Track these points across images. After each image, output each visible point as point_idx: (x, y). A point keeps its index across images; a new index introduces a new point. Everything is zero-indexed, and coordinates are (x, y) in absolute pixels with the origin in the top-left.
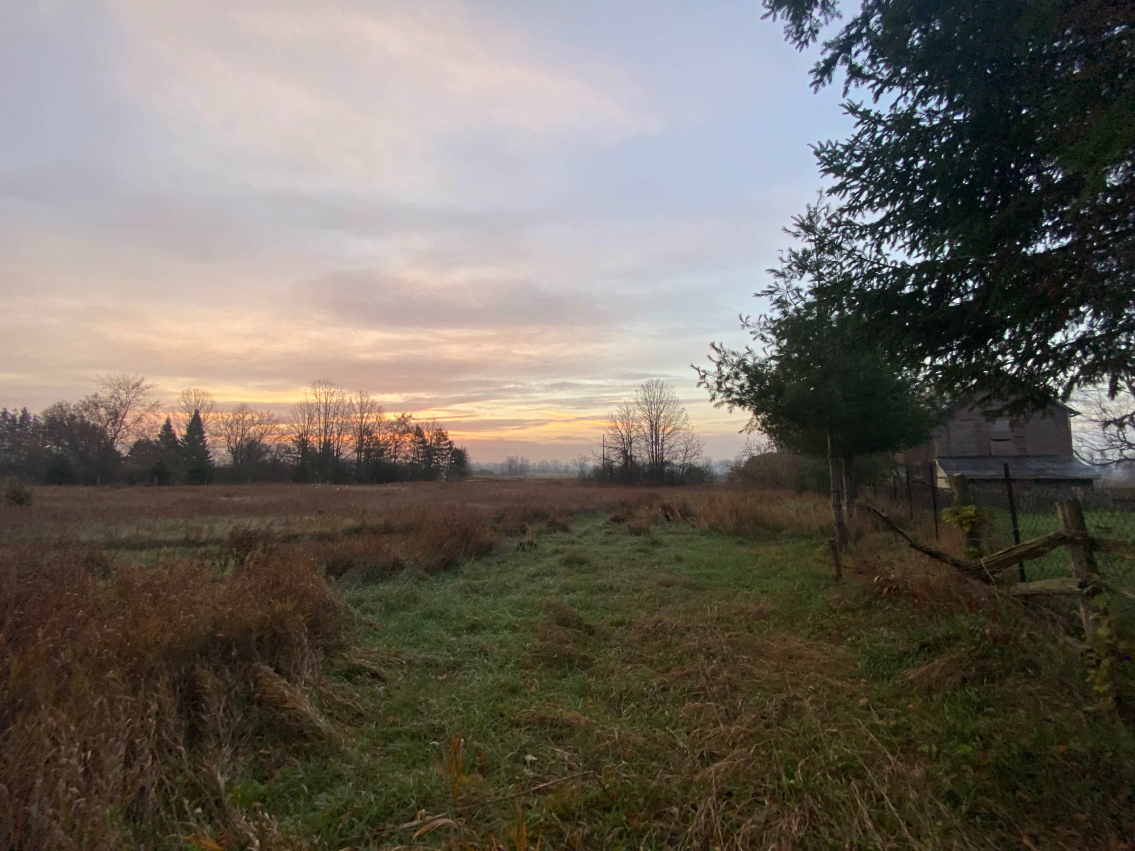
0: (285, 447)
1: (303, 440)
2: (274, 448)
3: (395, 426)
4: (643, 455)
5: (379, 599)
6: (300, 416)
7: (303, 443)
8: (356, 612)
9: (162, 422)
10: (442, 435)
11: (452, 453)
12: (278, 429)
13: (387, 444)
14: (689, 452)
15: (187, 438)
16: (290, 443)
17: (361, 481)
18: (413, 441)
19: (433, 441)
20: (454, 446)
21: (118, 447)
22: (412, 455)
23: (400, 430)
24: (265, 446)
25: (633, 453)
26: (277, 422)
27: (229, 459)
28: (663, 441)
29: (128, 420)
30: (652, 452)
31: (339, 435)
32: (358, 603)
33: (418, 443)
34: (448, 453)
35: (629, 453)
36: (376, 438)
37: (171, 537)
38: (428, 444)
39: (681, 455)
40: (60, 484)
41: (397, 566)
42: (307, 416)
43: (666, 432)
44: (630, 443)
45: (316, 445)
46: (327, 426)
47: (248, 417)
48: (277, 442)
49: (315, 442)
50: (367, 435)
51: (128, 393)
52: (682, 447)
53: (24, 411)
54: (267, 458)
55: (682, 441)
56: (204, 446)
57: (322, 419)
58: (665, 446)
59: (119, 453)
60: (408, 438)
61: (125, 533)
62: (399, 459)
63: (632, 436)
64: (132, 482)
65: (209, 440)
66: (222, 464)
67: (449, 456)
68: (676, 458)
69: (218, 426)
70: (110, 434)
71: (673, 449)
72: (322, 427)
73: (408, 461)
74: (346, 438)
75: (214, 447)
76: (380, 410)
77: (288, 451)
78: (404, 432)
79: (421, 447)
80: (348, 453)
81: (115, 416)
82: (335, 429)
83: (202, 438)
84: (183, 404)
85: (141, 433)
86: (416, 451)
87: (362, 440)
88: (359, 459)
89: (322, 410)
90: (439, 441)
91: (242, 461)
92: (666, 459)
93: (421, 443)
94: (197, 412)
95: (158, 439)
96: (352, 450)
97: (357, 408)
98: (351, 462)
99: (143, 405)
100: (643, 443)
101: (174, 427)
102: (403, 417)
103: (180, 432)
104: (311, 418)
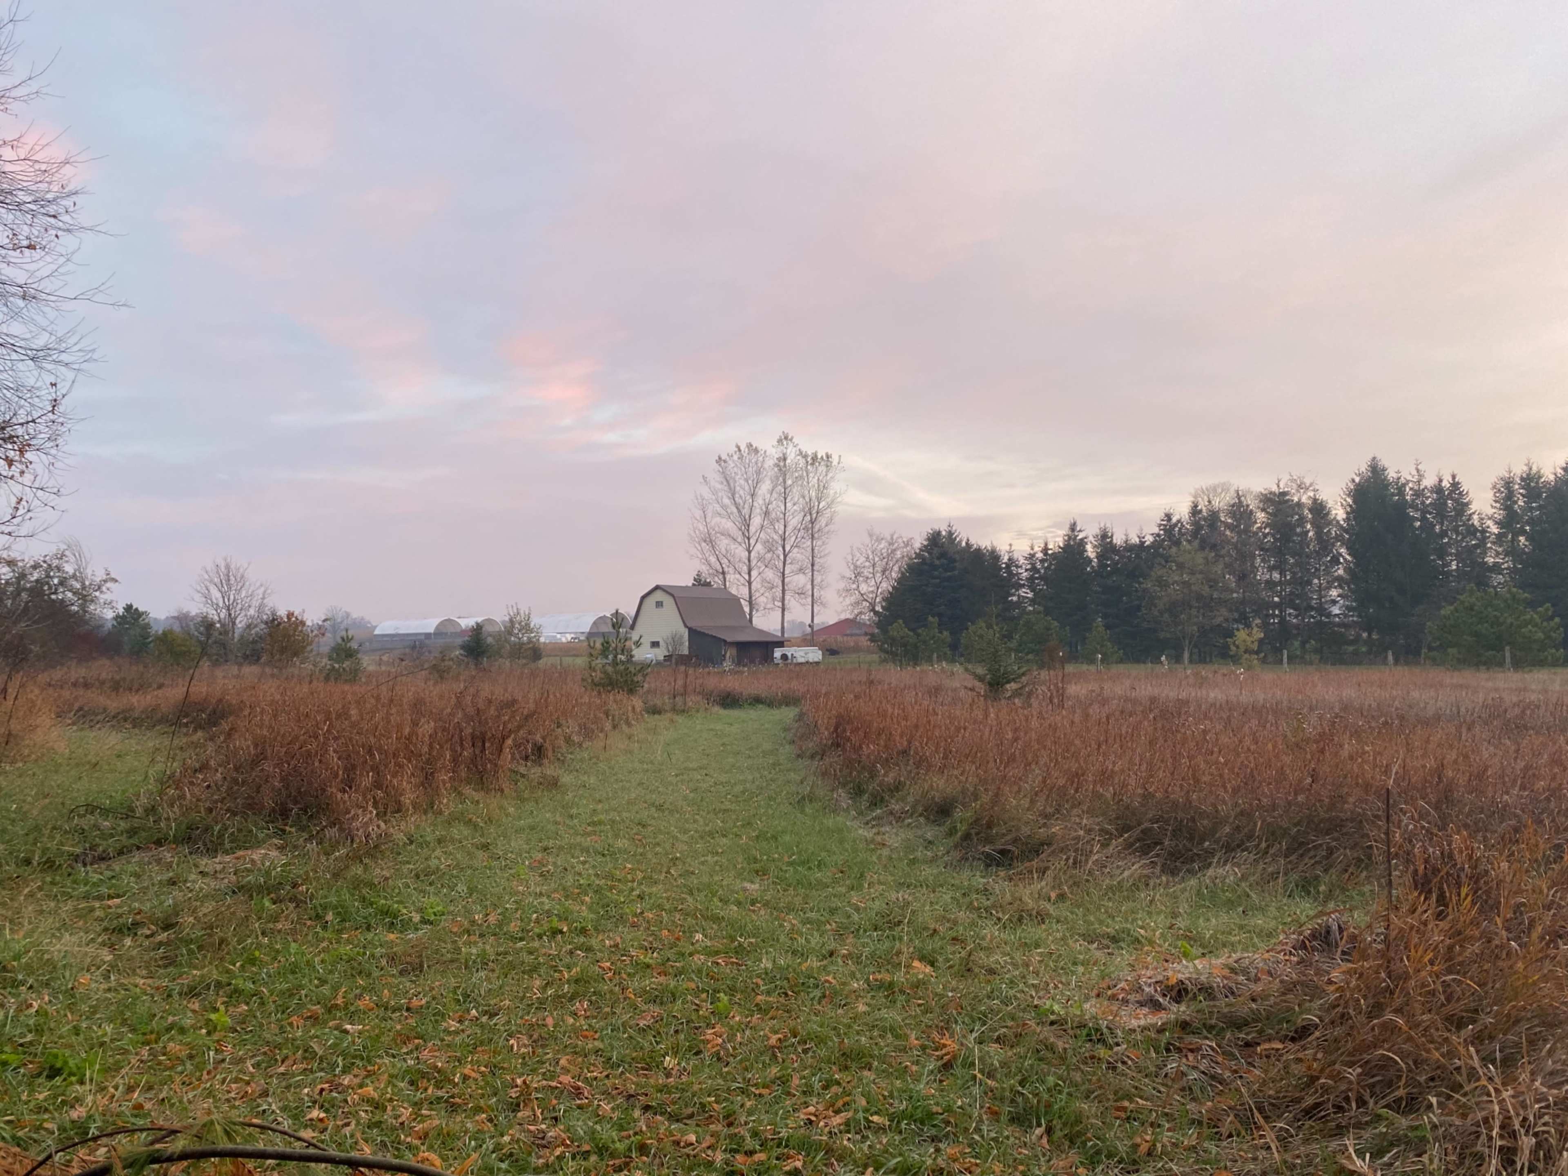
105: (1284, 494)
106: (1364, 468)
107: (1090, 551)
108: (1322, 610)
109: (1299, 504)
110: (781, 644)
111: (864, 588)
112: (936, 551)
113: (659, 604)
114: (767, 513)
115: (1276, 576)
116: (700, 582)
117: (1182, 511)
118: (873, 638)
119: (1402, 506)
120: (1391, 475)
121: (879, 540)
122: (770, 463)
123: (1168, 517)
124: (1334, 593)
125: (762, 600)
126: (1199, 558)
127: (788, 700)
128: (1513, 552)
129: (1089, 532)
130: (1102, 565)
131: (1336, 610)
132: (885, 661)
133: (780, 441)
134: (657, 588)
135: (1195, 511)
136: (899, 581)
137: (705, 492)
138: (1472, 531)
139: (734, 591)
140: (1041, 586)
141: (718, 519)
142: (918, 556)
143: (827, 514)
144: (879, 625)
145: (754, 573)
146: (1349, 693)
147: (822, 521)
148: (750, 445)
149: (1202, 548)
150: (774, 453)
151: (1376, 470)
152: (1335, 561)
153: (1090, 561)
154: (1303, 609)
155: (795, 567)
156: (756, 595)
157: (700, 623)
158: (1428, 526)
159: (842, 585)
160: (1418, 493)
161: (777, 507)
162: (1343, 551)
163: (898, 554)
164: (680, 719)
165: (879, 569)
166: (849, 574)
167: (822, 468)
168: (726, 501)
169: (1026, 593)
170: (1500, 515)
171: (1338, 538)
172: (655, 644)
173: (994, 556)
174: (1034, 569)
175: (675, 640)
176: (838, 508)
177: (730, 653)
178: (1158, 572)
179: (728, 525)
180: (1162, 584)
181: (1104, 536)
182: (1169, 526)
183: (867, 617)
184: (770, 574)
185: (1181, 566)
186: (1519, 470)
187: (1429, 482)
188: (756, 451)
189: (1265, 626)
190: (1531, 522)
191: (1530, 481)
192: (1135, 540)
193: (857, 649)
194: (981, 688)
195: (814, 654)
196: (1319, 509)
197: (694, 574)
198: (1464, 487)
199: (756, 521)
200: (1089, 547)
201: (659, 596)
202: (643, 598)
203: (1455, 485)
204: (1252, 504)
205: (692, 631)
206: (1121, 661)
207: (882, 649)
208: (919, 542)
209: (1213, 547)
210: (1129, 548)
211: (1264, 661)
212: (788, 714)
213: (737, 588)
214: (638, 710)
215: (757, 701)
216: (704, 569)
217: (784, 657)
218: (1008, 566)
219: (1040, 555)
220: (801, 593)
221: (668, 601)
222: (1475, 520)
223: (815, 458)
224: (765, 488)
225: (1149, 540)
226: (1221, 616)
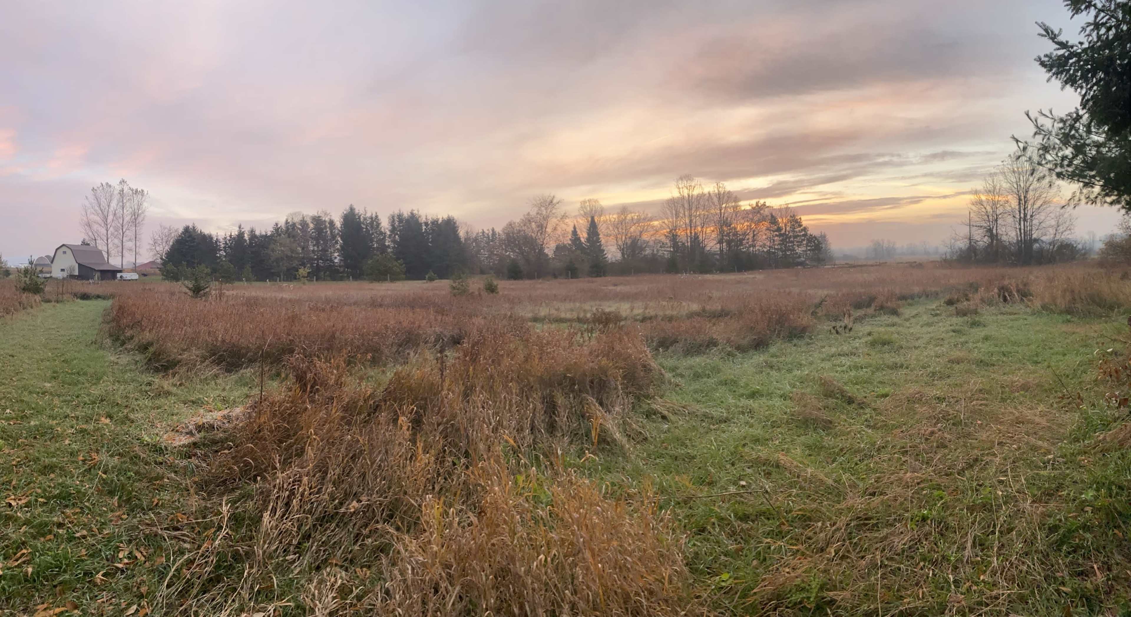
0: (660, 241)
1: (673, 235)
2: (651, 243)
3: (751, 216)
4: (1009, 233)
5: (691, 368)
6: (668, 212)
7: (673, 237)
8: (668, 375)
9: (571, 229)
10: (796, 221)
11: (808, 240)
12: (653, 227)
13: (745, 234)
14: (1061, 227)
15: (588, 240)
16: (663, 239)
17: (722, 270)
18: (768, 229)
19: (788, 229)
20: (809, 232)
21: (546, 251)
22: (768, 244)
23: (756, 219)
24: (645, 242)
25: (1000, 232)
26: (651, 220)
27: (619, 256)
28: (1032, 216)
29: (549, 230)
30: (1020, 229)
31: (702, 227)
32: (673, 369)
33: (774, 231)
34: (804, 240)
35: (994, 231)
36: (735, 228)
37: (568, 316)
38: (783, 231)
39: (1052, 231)
40: (515, 279)
41: (712, 343)
42: (674, 212)
43: (1036, 207)
44: (996, 220)
45: (684, 239)
46: (691, 221)
47: (629, 217)
48: (653, 238)
49: (683, 236)
50: (726, 226)
51: (546, 209)
52: (1053, 223)
53: (493, 230)
54: (647, 253)
55: (1052, 215)
56: (601, 245)
57: (687, 213)
58: (1034, 222)
59: (547, 255)
60: (764, 226)
61: (543, 312)
62: (757, 248)
63: (998, 212)
64: (555, 276)
65: (603, 241)
66: (614, 259)
67: (805, 242)
68: (1045, 235)
69: (608, 228)
70: (539, 242)
71: (1043, 225)
72: (688, 221)
73: (765, 250)
74: (708, 230)
75: (607, 246)
76: (736, 200)
77: (663, 245)
78: (759, 221)
79: (776, 235)
80: (711, 244)
81: (541, 227)
82: (698, 223)
83: (598, 240)
84: (582, 212)
85: (557, 239)
86: (771, 239)
87: (721, 232)
88: (721, 250)
89: (686, 206)
90: (793, 228)
91: (628, 256)
92: (1034, 236)
93: (776, 231)
94: (593, 218)
95: (570, 242)
96: (715, 242)
97: (715, 200)
98: (715, 254)
99: (556, 217)
100: (1010, 220)
101: (579, 232)
102: (757, 205)
103: (583, 236)
104: (677, 215)
105: (319, 217)
106: (348, 208)
107: (246, 237)
108: (331, 261)
109: (325, 221)
110: (120, 271)
111: (158, 249)
112: (187, 234)
113: (65, 252)
114: (115, 214)
115: (316, 248)
116: (84, 243)
117: (282, 222)
118: (160, 269)
119: (359, 223)
120: (357, 211)
121: (165, 228)
122: (116, 192)
123: (277, 224)
124: (336, 254)
125: (113, 252)
126: (288, 240)
127: (112, 296)
128: (394, 241)
129: (246, 230)
130: (251, 243)
131: (336, 261)
132: (165, 279)
133: (120, 183)
134: (63, 245)
135: (287, 222)
136: (173, 246)
137: (87, 203)
138: (381, 233)
139: (100, 248)
140: (229, 250)
141: (93, 216)
142: (180, 236)
143: (142, 215)
144: (163, 264)
145: (109, 240)
146: (330, 293)
147: (140, 219)
148: (107, 184)
149: (289, 237)
150: (118, 188)
151: (352, 209)
152: (337, 243)
153: (246, 241)
154: (325, 261)
155: (127, 238)
156: (110, 250)
157: (85, 262)
158: (367, 231)
159: (148, 247)
160: (365, 219)
161: (119, 212)
162: (339, 239)
163: (173, 235)
164: (58, 305)
165: (164, 241)
166: (152, 242)
167: (140, 196)
168: (97, 208)
169: (223, 253)
170: (390, 228)
171: (338, 234)
172: (63, 270)
173: (210, 237)
174: (226, 243)
175: (72, 269)
176: (146, 214)
177: (97, 275)
178: (272, 246)
179: (97, 219)
180: (273, 250)
181: (252, 231)
182: (277, 229)
183: (159, 261)
184: (116, 241)
185: (281, 244)
186: (397, 212)
187: (369, 215)
188: (110, 186)
189: (312, 266)
190: (400, 231)
191: (400, 216)
192: (264, 233)
193: (155, 274)
194: (190, 293)
195: (135, 276)
196: (332, 223)
197: (82, 240)
198: (379, 217)
199: (110, 217)
200: (246, 235)
201: (64, 249)
202: (57, 250)
203: (377, 216)
204: (309, 220)
205: (79, 264)
206: (257, 281)
207: (163, 275)
208: (181, 230)
209: (293, 237)
210: (262, 236)
211: (309, 281)
212: (108, 303)
213: (101, 246)
214: (38, 301)
215: (98, 297)
216: (87, 238)
217: (121, 277)
218: (216, 242)
219: (228, 238)
220: (130, 250)
221: (69, 252)
222: (383, 230)
223: (137, 191)
224: (114, 204)
225: (269, 233)
226: (295, 263)
